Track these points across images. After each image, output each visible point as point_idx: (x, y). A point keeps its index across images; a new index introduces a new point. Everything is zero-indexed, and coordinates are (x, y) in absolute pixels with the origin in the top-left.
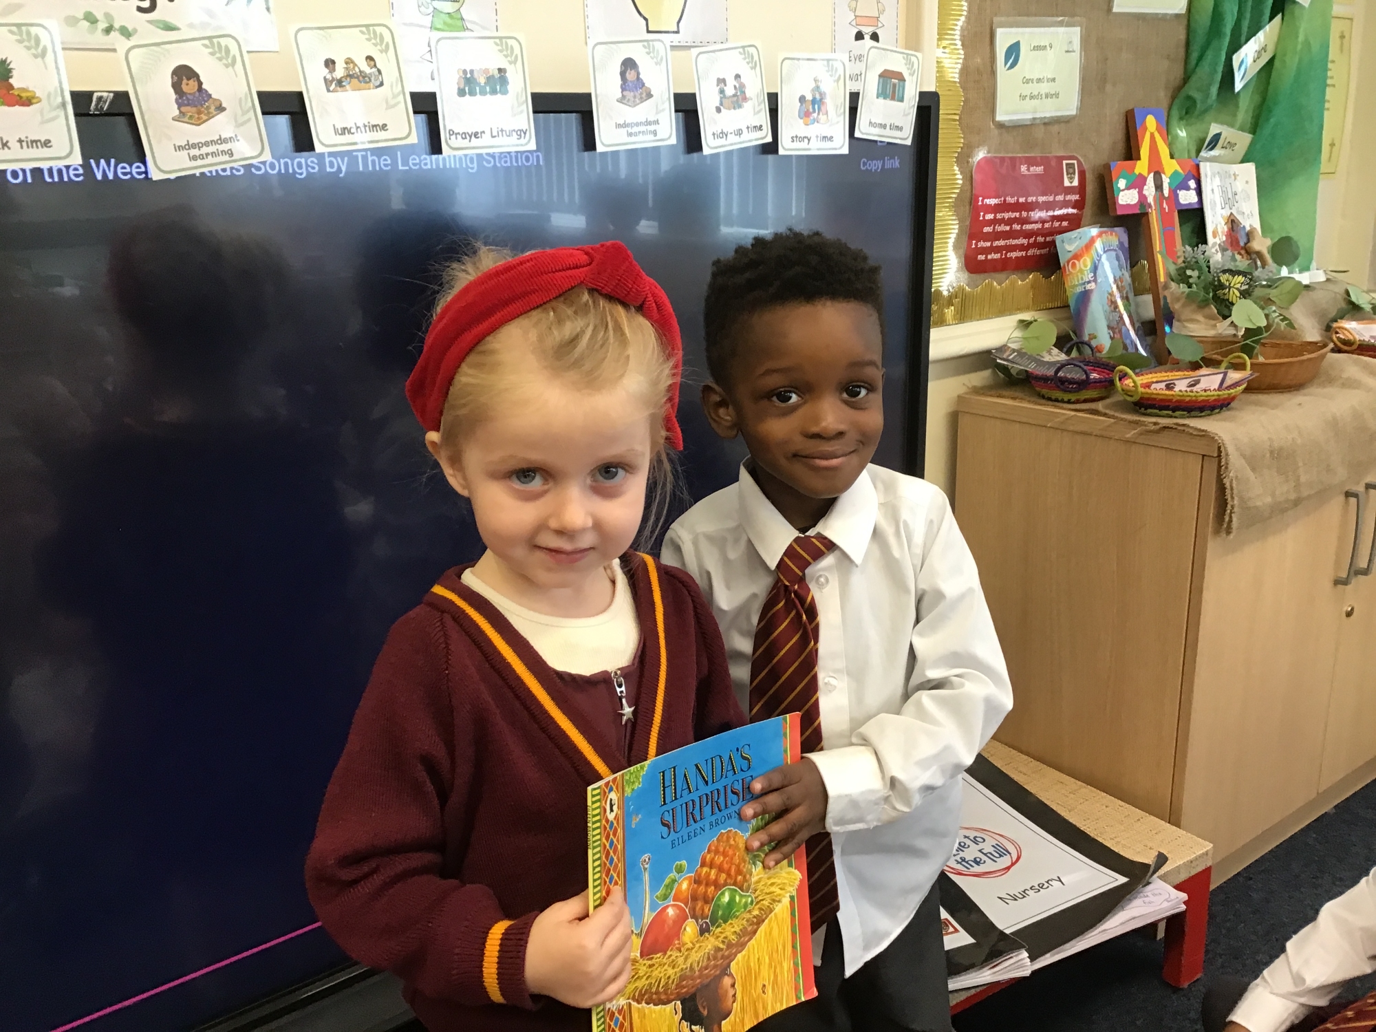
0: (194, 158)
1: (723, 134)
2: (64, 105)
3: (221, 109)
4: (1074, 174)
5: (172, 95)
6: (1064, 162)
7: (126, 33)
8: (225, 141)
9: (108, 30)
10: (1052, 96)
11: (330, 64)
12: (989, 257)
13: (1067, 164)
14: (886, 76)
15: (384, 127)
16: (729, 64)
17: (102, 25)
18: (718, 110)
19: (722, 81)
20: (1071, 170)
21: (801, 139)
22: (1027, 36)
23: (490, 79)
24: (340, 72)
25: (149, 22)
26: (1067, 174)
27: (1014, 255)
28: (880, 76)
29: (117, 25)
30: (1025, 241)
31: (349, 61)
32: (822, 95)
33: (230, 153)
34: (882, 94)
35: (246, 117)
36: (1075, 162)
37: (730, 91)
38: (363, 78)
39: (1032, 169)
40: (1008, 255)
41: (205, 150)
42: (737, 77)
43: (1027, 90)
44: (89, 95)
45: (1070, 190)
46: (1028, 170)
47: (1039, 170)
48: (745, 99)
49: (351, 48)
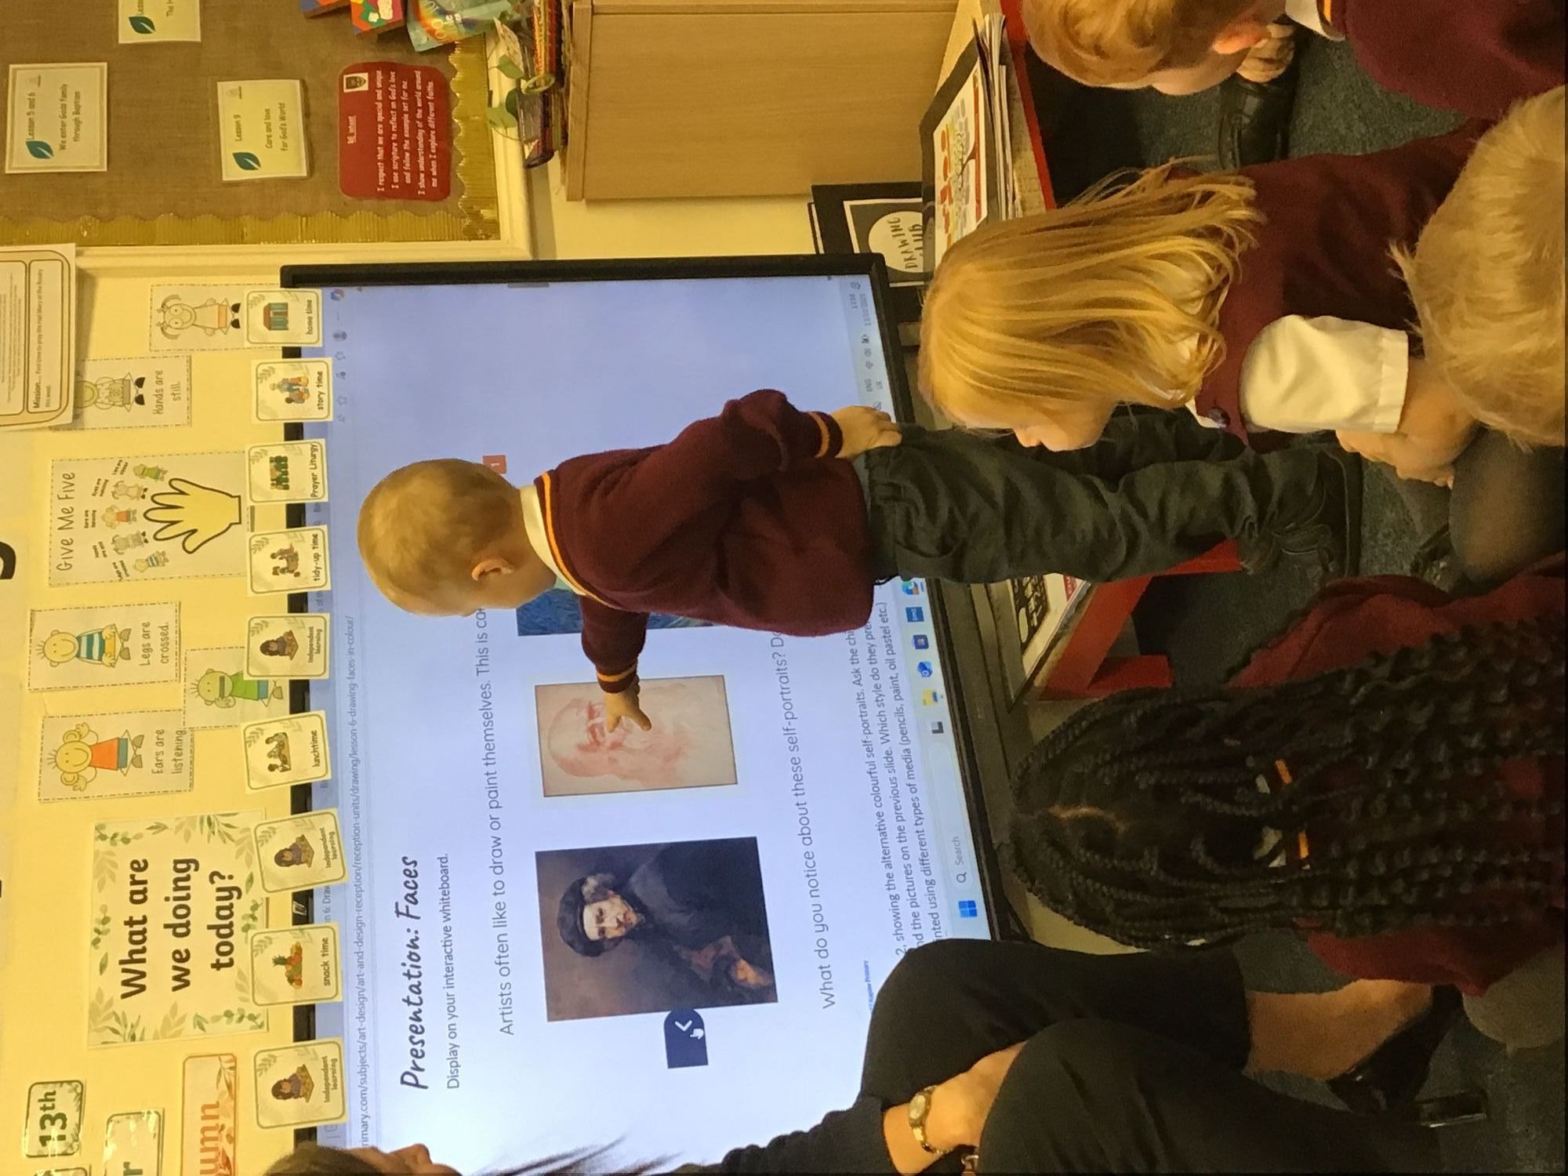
0: (335, 856)
1: (317, 572)
2: (301, 930)
3: (303, 838)
4: (355, 78)
5: (294, 867)
6: (346, 91)
7: (255, 907)
8: (324, 835)
9: (254, 918)
10: (283, 112)
11: (272, 768)
12: (435, 173)
13: (348, 88)
14: (270, 324)
15: (314, 733)
16: (264, 562)
17: (250, 921)
18: (297, 575)
19: (276, 572)
20: (353, 82)
21: (321, 400)
22: (229, 147)
23: (277, 468)
24: (278, 762)
25: (247, 891)
26: (356, 87)
27: (433, 144)
28: (270, 329)
29: (251, 912)
30: (421, 132)
31: (270, 755)
32: (285, 381)
33: (332, 834)
34: (284, 326)
35: (309, 823)
36: (345, 76)
37: (283, 564)
38: (282, 746)
39: (351, 131)
40: (434, 151)
41: (330, 849)
42: (273, 556)
43: (277, 142)
44: (295, 916)
45: (372, 80)
46: (352, 135)
47: (352, 120)
48: (291, 549)
49: (261, 755)
